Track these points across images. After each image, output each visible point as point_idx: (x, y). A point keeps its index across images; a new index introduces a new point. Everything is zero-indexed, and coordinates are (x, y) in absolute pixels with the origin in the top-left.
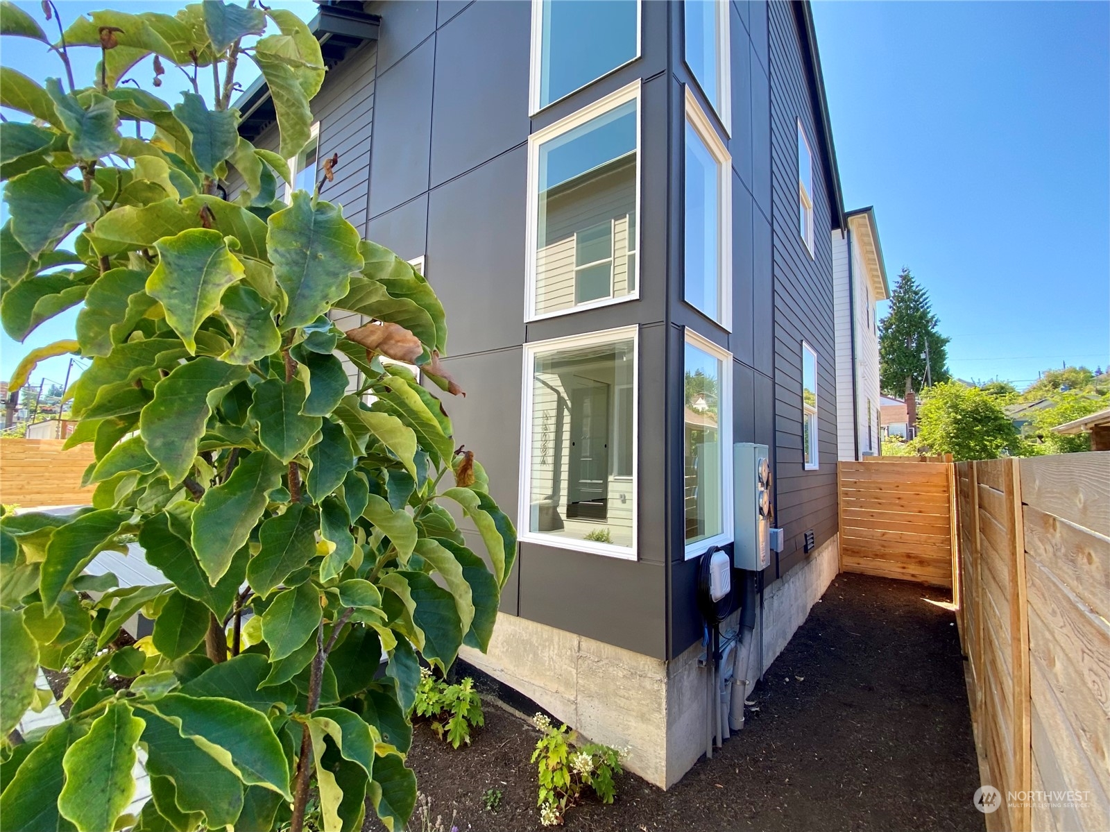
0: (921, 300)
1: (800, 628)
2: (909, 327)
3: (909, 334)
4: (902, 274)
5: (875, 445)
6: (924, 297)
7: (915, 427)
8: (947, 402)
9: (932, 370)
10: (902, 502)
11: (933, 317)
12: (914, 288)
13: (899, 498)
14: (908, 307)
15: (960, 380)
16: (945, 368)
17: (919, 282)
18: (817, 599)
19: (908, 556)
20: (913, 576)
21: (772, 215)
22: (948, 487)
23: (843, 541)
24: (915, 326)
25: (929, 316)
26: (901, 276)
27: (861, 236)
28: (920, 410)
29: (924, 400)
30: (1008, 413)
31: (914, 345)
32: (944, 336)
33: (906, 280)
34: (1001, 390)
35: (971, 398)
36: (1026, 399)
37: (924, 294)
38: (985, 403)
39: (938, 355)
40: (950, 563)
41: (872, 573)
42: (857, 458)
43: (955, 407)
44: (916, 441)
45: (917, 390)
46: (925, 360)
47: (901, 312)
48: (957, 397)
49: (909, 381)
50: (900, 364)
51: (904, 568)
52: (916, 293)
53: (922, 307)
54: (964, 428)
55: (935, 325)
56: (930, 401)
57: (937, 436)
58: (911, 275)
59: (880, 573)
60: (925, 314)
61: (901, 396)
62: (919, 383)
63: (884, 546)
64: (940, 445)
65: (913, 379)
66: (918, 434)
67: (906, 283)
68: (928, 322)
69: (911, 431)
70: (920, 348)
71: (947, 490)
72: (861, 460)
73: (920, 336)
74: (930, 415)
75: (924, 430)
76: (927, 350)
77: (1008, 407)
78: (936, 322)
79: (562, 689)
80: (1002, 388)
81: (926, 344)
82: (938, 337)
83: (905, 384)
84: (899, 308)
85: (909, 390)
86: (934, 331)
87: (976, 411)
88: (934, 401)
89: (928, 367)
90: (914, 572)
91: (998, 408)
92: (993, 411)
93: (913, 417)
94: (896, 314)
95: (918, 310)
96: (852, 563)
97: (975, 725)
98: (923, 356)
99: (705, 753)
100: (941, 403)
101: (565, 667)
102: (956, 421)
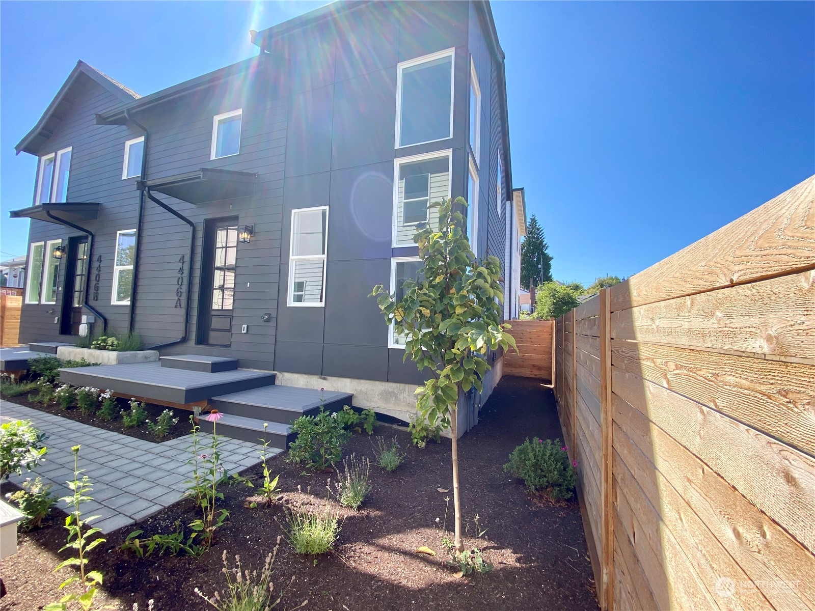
0: (540, 234)
1: (490, 395)
2: (533, 249)
3: (533, 253)
4: (532, 218)
5: (517, 315)
6: (542, 232)
7: (534, 306)
8: (550, 293)
9: (543, 275)
10: (532, 340)
11: (546, 244)
12: (537, 226)
13: (531, 338)
14: (533, 237)
15: (557, 281)
16: (550, 274)
17: (540, 223)
18: (495, 385)
19: (534, 366)
20: (535, 375)
21: (489, 202)
22: (552, 332)
23: (505, 360)
24: (537, 249)
25: (544, 243)
26: (531, 219)
27: (517, 201)
28: (537, 297)
29: (539, 292)
30: (578, 300)
31: (535, 259)
32: (550, 256)
33: (534, 221)
34: (577, 288)
35: (562, 291)
36: (588, 293)
37: (542, 230)
38: (568, 294)
39: (547, 267)
40: (551, 368)
41: (518, 375)
42: (510, 319)
43: (554, 296)
44: (535, 314)
45: (536, 286)
46: (540, 268)
47: (530, 240)
48: (555, 290)
49: (531, 280)
50: (527, 270)
51: (531, 372)
52: (538, 229)
53: (541, 238)
54: (558, 308)
55: (547, 249)
56: (542, 292)
57: (545, 311)
58: (536, 219)
59: (521, 375)
60: (542, 242)
61: (527, 289)
62: (537, 282)
63: (523, 362)
64: (546, 316)
65: (534, 279)
66: (536, 310)
67: (533, 223)
68: (543, 247)
69: (532, 309)
70: (538, 262)
71: (551, 334)
72: (512, 320)
73: (538, 255)
74: (542, 300)
75: (539, 308)
76: (542, 263)
77: (579, 297)
78: (547, 247)
79: (410, 409)
80: (577, 286)
81: (542, 259)
82: (548, 256)
83: (529, 282)
84: (529, 237)
85: (532, 286)
86: (546, 252)
87: (563, 298)
88: (544, 292)
89: (542, 273)
90: (536, 373)
91: (574, 298)
92: (572, 299)
93: (534, 302)
94: (527, 241)
95: (539, 239)
96: (509, 370)
97: (560, 419)
98: (540, 266)
99: (467, 431)
100: (547, 294)
101: (411, 400)
102: (554, 304)
